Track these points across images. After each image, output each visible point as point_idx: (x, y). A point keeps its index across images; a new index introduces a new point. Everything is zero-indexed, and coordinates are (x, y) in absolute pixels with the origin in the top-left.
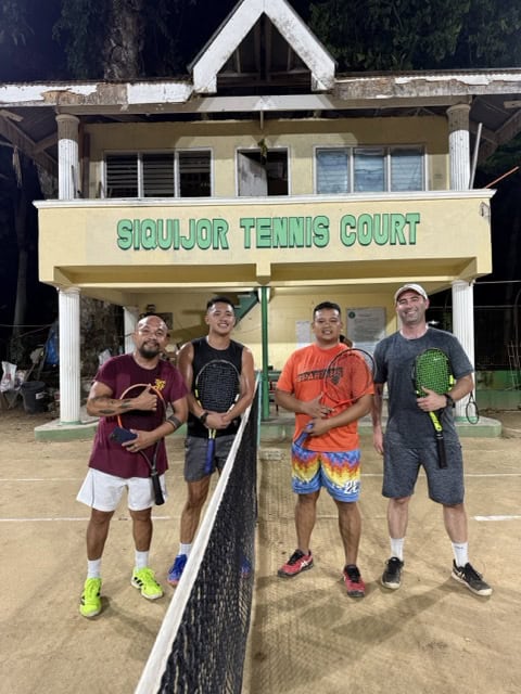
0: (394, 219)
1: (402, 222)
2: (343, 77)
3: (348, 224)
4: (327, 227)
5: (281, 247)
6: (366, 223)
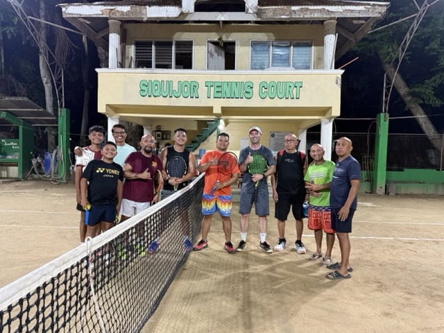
0: (288, 85)
1: (293, 87)
2: (263, 5)
3: (264, 87)
4: (252, 88)
5: (227, 98)
6: (273, 86)
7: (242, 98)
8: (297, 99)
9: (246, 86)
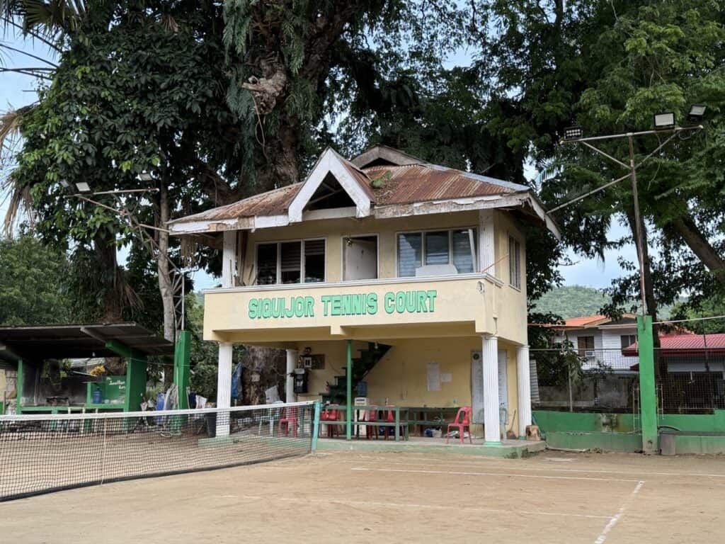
0: (420, 294)
1: (425, 296)
3: (390, 298)
4: (376, 301)
5: (347, 314)
6: (401, 297)
7: (365, 314)
8: (431, 311)
9: (369, 298)
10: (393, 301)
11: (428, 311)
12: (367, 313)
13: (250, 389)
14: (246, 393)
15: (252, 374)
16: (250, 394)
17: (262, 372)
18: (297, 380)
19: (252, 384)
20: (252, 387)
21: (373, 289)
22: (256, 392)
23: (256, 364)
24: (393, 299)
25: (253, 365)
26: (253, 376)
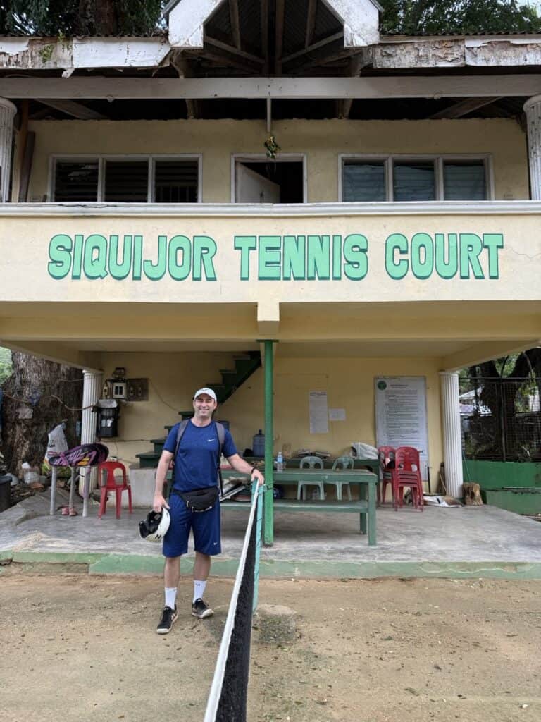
0: (466, 241)
1: (477, 246)
3: (397, 247)
4: (364, 251)
5: (296, 279)
6: (423, 246)
7: (339, 279)
8: (491, 277)
9: (348, 246)
10: (402, 252)
11: (487, 276)
12: (343, 276)
13: (14, 430)
14: (7, 436)
15: (18, 406)
16: (14, 438)
17: (37, 404)
18: (103, 417)
19: (18, 422)
20: (18, 428)
21: (357, 226)
22: (26, 435)
23: (27, 390)
24: (404, 249)
25: (20, 392)
26: (20, 411)
